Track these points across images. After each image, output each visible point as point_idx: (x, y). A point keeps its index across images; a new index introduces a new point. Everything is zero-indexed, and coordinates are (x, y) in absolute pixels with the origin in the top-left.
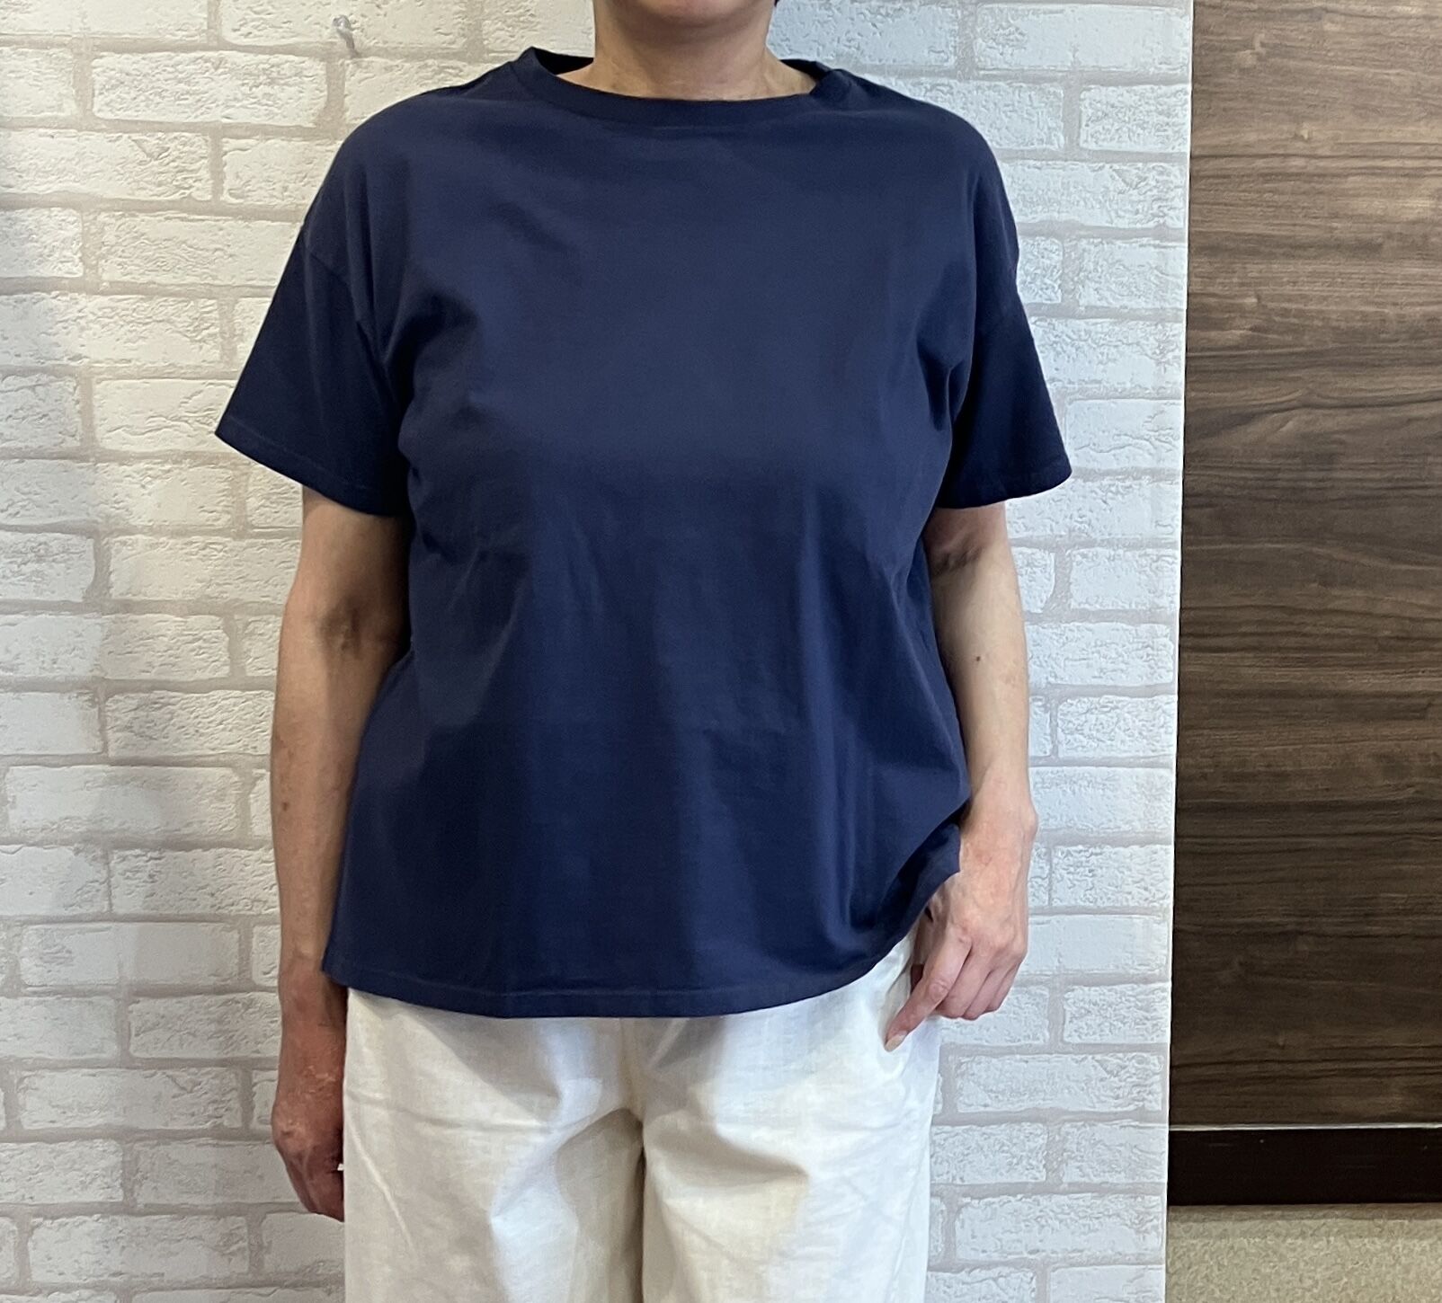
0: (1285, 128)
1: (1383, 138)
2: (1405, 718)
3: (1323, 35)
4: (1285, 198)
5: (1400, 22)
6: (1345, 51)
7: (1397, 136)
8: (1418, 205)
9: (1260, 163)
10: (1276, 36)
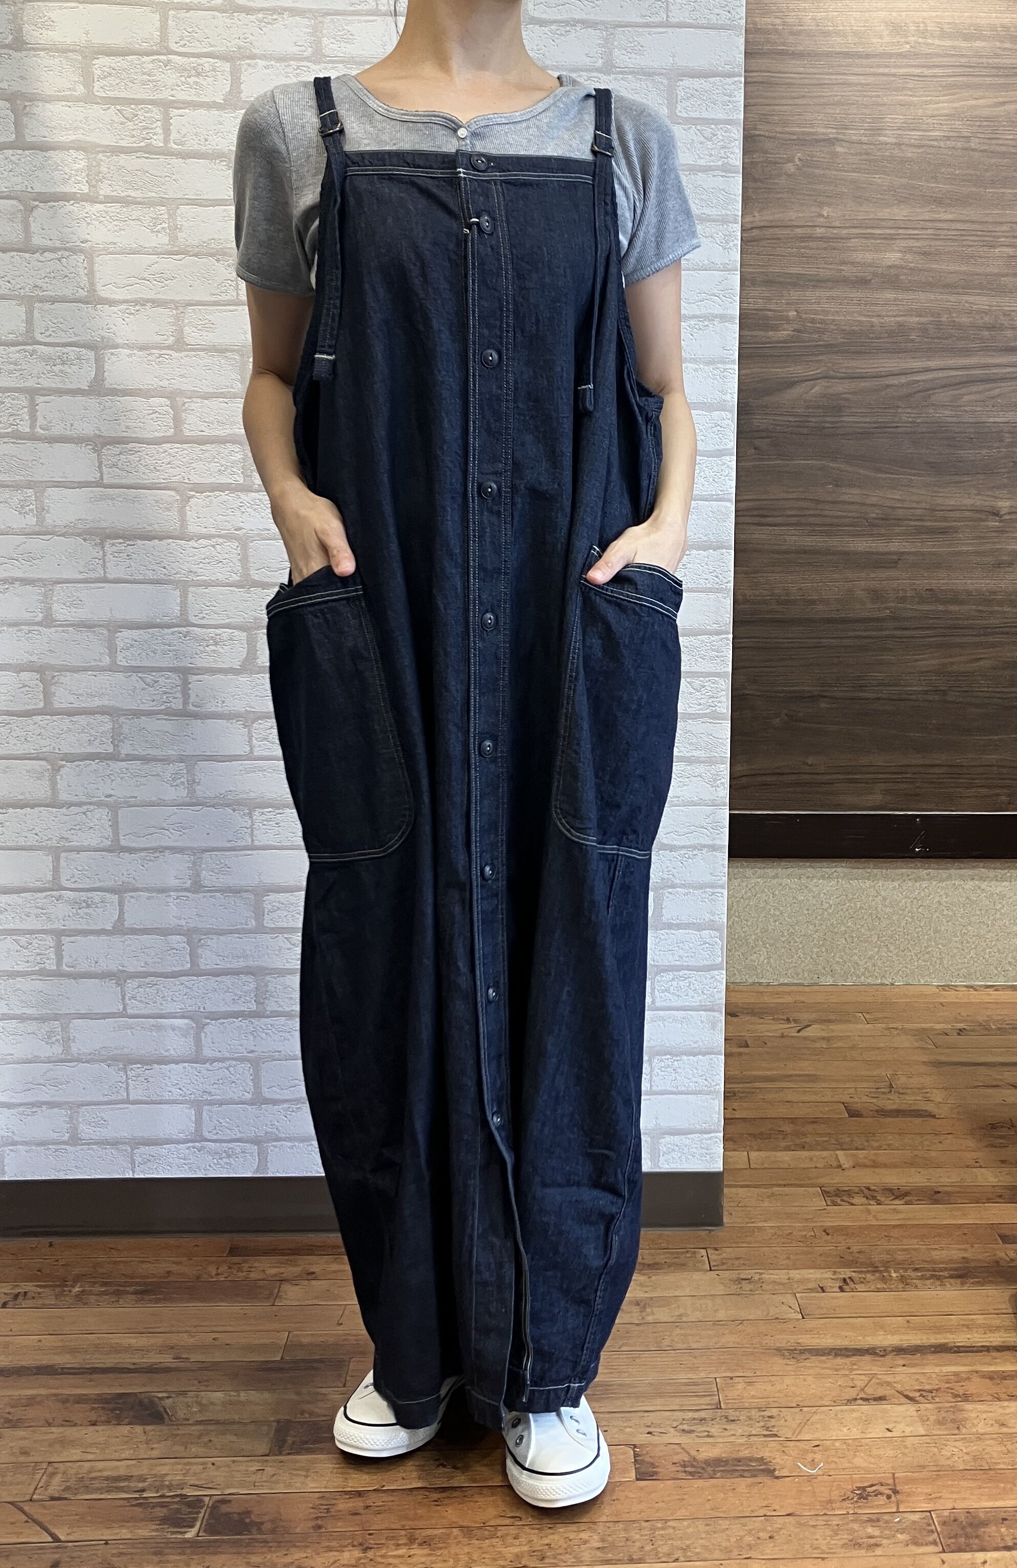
0: (813, 209)
1: (872, 216)
2: (885, 567)
3: (835, 155)
4: (814, 252)
5: (880, 147)
6: (848, 164)
7: (880, 215)
8: (893, 257)
9: (799, 230)
10: (808, 155)
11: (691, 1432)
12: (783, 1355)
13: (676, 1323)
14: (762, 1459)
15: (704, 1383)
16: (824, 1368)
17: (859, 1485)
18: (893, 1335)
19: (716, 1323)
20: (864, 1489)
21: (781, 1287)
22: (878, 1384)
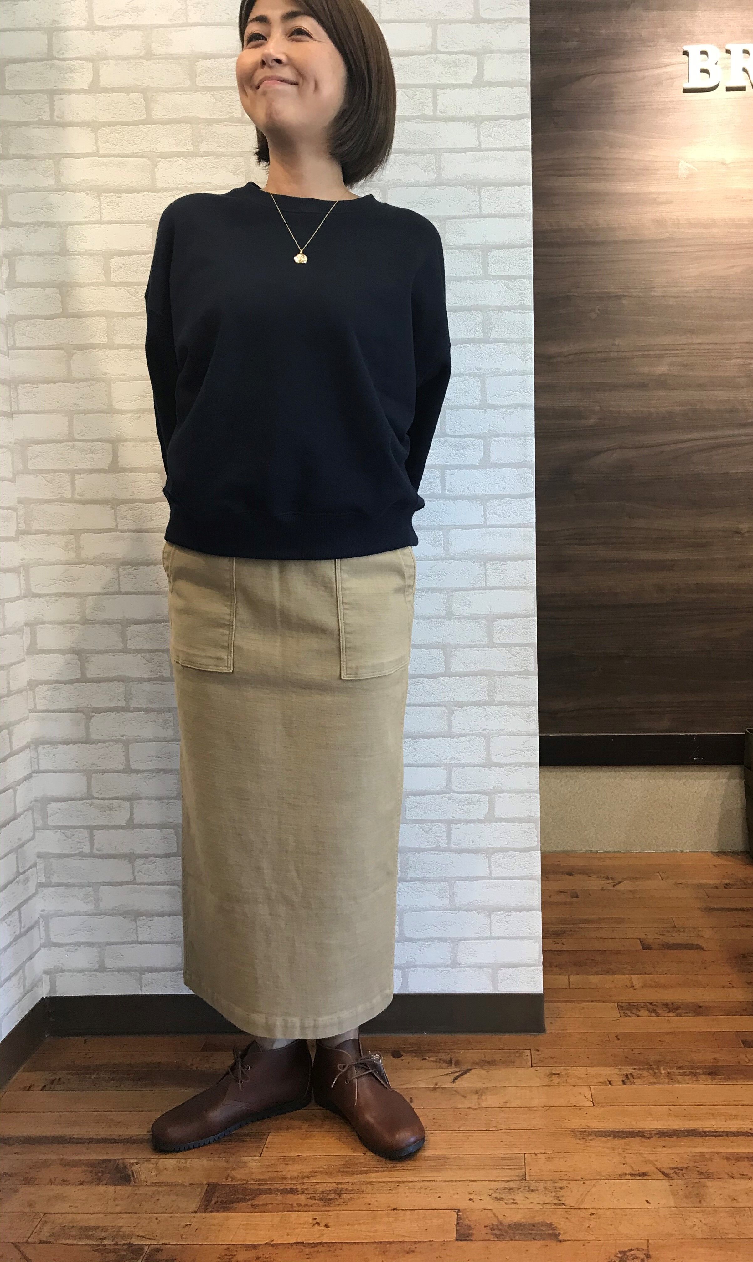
0: (609, 341)
1: (648, 343)
3: (623, 305)
4: (610, 368)
5: (652, 299)
6: (631, 311)
7: (653, 342)
8: (662, 368)
9: (601, 355)
10: (605, 306)
11: (502, 1199)
12: (576, 1136)
13: (502, 1108)
14: (551, 1224)
15: (516, 1158)
16: (604, 1147)
17: (622, 1249)
18: (657, 1121)
19: (530, 1108)
20: (624, 1253)
21: (581, 1080)
22: (643, 1162)
